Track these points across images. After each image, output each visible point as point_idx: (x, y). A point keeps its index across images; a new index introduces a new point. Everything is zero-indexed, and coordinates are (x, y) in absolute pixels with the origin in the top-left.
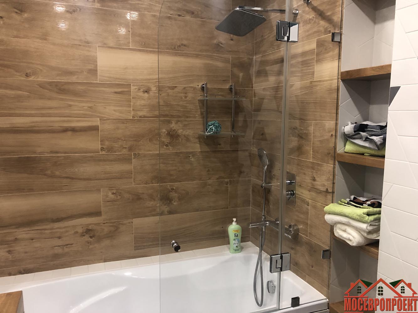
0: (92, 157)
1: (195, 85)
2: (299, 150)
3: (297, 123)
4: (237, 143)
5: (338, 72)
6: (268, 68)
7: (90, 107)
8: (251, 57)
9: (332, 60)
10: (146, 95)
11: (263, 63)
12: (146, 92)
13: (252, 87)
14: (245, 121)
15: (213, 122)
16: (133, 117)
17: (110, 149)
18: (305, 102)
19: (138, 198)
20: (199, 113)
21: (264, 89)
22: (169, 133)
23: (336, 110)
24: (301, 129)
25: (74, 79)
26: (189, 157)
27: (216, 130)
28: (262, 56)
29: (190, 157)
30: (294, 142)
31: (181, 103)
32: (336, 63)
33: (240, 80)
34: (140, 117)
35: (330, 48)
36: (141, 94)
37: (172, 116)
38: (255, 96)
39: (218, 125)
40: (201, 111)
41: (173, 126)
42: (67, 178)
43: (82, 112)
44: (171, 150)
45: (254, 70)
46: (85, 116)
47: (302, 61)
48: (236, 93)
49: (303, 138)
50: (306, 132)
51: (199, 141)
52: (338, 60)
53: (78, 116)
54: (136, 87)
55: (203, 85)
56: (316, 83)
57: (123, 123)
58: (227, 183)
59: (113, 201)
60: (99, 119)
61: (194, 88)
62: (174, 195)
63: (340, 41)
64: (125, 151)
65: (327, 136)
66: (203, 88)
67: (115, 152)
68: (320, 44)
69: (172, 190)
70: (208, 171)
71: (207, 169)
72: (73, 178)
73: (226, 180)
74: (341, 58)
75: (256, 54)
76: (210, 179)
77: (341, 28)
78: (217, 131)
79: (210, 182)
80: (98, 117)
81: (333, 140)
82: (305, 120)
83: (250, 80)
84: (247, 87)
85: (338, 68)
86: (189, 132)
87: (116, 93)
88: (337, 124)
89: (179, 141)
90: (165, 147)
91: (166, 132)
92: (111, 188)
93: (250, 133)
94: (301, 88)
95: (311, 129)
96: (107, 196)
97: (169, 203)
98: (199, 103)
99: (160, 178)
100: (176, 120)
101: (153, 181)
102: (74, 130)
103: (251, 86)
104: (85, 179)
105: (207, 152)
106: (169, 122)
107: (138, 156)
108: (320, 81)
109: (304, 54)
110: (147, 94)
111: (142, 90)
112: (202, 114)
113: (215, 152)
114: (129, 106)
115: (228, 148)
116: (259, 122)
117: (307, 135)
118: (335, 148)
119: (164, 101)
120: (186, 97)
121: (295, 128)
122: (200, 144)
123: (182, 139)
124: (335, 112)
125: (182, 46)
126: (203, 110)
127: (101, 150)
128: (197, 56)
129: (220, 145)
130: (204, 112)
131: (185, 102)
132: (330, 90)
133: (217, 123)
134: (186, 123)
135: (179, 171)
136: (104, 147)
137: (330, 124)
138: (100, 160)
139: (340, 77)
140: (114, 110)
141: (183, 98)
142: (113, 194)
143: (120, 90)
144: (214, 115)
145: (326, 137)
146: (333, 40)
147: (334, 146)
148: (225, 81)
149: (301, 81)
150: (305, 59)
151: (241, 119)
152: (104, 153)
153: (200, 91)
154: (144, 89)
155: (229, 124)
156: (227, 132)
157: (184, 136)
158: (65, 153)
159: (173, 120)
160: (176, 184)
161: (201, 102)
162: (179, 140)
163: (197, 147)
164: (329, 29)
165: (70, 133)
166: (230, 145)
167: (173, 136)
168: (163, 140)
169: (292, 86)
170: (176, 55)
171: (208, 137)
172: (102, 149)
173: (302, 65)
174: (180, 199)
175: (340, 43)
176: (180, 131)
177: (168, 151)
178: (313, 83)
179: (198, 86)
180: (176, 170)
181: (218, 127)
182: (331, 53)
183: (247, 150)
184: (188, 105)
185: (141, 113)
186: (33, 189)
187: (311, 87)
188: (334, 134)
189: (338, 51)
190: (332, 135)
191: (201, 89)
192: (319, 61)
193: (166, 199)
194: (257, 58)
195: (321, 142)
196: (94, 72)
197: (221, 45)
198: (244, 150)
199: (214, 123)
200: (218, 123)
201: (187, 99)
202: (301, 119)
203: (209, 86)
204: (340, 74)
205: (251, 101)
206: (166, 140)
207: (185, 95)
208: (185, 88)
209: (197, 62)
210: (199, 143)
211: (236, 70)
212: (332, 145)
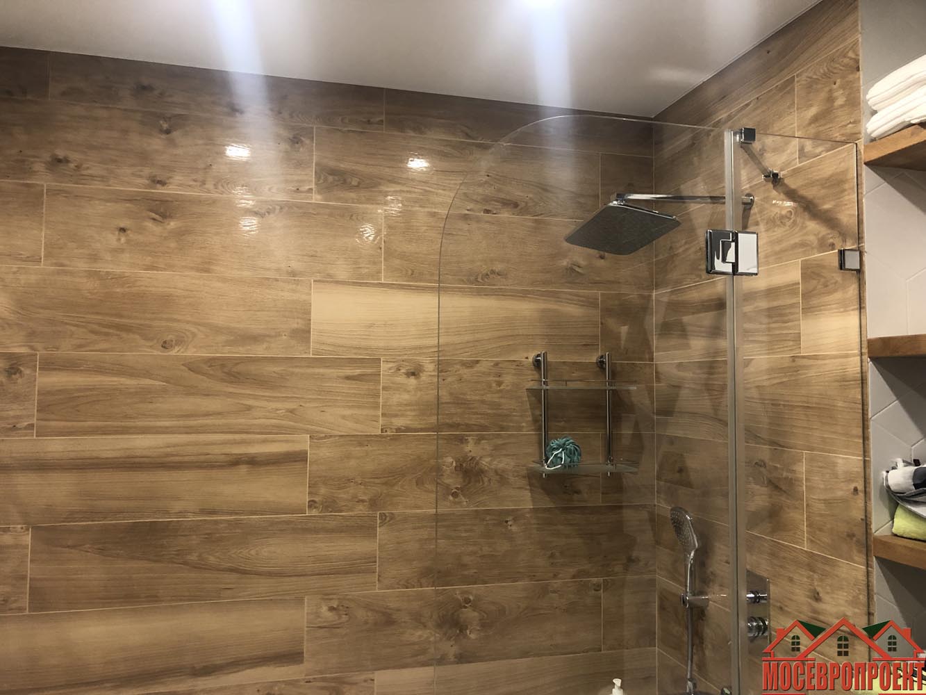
0: (288, 522)
1: (519, 356)
2: (774, 517)
3: (764, 452)
4: (620, 489)
5: (858, 340)
6: (686, 319)
7: (292, 411)
8: (646, 293)
9: (842, 310)
10: (412, 381)
11: (676, 307)
12: (413, 374)
13: (652, 359)
14: (637, 437)
15: (561, 441)
16: (382, 430)
17: (330, 505)
18: (782, 403)
19: (387, 620)
20: (530, 419)
21: (680, 366)
22: (461, 465)
23: (861, 430)
24: (776, 467)
25: (259, 351)
26: (507, 522)
27: (569, 460)
28: (671, 292)
29: (510, 523)
30: (759, 498)
31: (488, 397)
32: (853, 319)
33: (623, 342)
34: (398, 430)
35: (836, 283)
36: (401, 379)
37: (469, 427)
38: (658, 379)
39: (572, 448)
40: (533, 414)
41: (470, 448)
42: (232, 570)
43: (274, 421)
44: (465, 506)
45: (654, 320)
46: (280, 430)
47: (769, 309)
48: (614, 374)
49: (781, 489)
50: (790, 475)
51: (531, 485)
52: (857, 312)
53: (265, 430)
54: (391, 365)
55: (539, 356)
56: (805, 362)
57: (361, 444)
58: (597, 587)
59: (332, 627)
60: (309, 436)
61: (519, 364)
62: (469, 614)
63: (859, 268)
64: (361, 510)
65: (843, 490)
66: (537, 363)
67: (341, 511)
68: (810, 272)
69: (467, 604)
70: (552, 556)
71: (549, 553)
72: (244, 572)
73: (595, 580)
74: (864, 308)
75: (658, 286)
76: (555, 576)
77: (860, 238)
78: (570, 462)
79: (557, 583)
80: (307, 431)
81: (861, 503)
82: (783, 447)
83: (646, 344)
84: (640, 359)
85: (858, 330)
86: (504, 463)
87: (348, 378)
88: (867, 464)
89: (483, 483)
90: (451, 498)
91: (454, 464)
92: (326, 596)
93: (650, 466)
94: (771, 370)
95: (802, 469)
96: (318, 615)
97: (458, 635)
98: (528, 397)
99: (437, 573)
100: (477, 435)
101: (423, 581)
102: (253, 462)
103: (647, 356)
104: (270, 575)
105: (549, 510)
106: (462, 440)
107: (391, 519)
108: (815, 357)
109: (771, 292)
110: (416, 379)
111: (403, 371)
112: (536, 421)
113: (567, 510)
114: (376, 406)
115: (598, 500)
116: (672, 440)
117: (792, 483)
118: (866, 522)
119: (451, 394)
120: (499, 383)
121: (761, 464)
122: (531, 491)
123: (490, 480)
124: (861, 434)
125: (491, 276)
126: (538, 413)
127: (310, 506)
128: (524, 295)
129: (578, 492)
130: (541, 415)
131: (497, 395)
132: (843, 381)
133: (570, 443)
134: (500, 442)
135: (483, 556)
136: (316, 499)
137: (848, 461)
138: (306, 530)
139: (865, 350)
140: (344, 417)
141: (494, 385)
142: (331, 609)
143: (358, 372)
144: (562, 424)
145: (839, 494)
146: (842, 265)
147: (863, 517)
148: (588, 346)
149: (768, 354)
150: (775, 304)
151: (626, 431)
152: (314, 512)
153: (532, 370)
154: (409, 368)
155: (599, 444)
156: (594, 463)
157: (496, 472)
158: (231, 513)
159: (469, 436)
160: (477, 589)
161: (534, 393)
162: (483, 481)
163: (524, 500)
164: (831, 241)
165: (243, 469)
166: (603, 493)
167: (470, 472)
168: (447, 481)
169: (747, 363)
170: (479, 293)
171: (550, 476)
172: (312, 504)
173: (769, 316)
174: (484, 625)
175: (860, 272)
176: (485, 462)
177: (458, 509)
178: (796, 359)
179: (527, 358)
180: (475, 553)
181: (574, 453)
182: (838, 295)
183: (644, 506)
184: (503, 401)
185: (399, 422)
186: (156, 597)
187: (794, 368)
188: (861, 487)
189: (856, 292)
190: (856, 490)
191: (534, 365)
192: (809, 310)
193: (451, 623)
194: (660, 295)
195: (827, 502)
196: (303, 334)
197: (577, 269)
198: (636, 508)
199: (564, 444)
200: (572, 443)
201: (502, 387)
202: (772, 443)
203: (550, 358)
204: (865, 345)
205: (650, 390)
206: (453, 481)
207: (497, 379)
208: (497, 364)
209: (526, 308)
210: (528, 487)
211: (611, 323)
212: (858, 515)
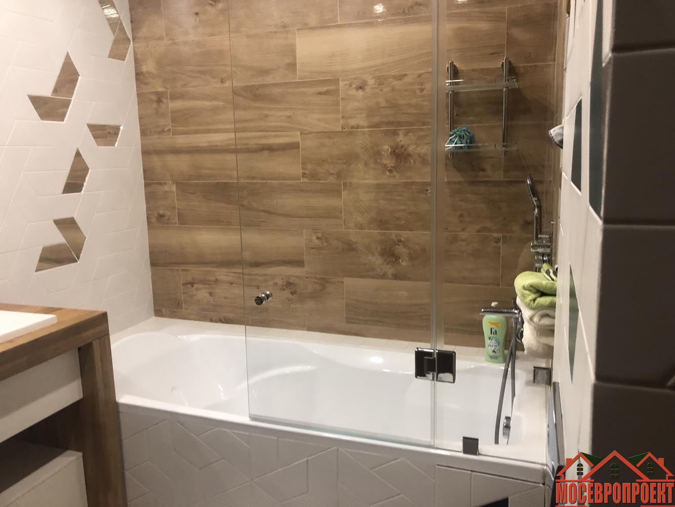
0: (291, 185)
4: (519, 168)
7: (289, 117)
10: (360, 93)
12: (361, 88)
14: (537, 126)
16: (342, 128)
17: (313, 176)
20: (445, 116)
22: (394, 151)
25: (269, 79)
26: (427, 190)
29: (429, 191)
31: (414, 101)
34: (352, 127)
36: (353, 92)
37: (399, 124)
39: (463, 134)
40: (448, 113)
41: (401, 139)
42: (264, 211)
43: (279, 124)
44: (398, 178)
46: (282, 129)
48: (517, 75)
53: (276, 129)
54: (346, 82)
57: (330, 138)
58: (497, 241)
59: (319, 248)
60: (299, 132)
62: (401, 250)
64: (332, 179)
67: (320, 180)
69: (400, 242)
70: (461, 216)
71: (459, 213)
72: (270, 213)
73: (495, 235)
76: (463, 230)
79: (464, 235)
80: (298, 129)
84: (543, 61)
86: (425, 149)
87: (320, 93)
89: (410, 163)
90: (388, 173)
91: (390, 150)
92: (315, 230)
96: (311, 241)
97: (394, 262)
99: (382, 223)
100: (406, 129)
101: (371, 226)
102: (271, 149)
104: (284, 215)
106: (395, 133)
107: (350, 186)
110: (362, 91)
111: (354, 86)
114: (337, 112)
115: (499, 176)
119: (387, 101)
120: (422, 90)
122: (446, 169)
123: (415, 162)
125: (415, 7)
127: (303, 176)
129: (484, 170)
131: (421, 99)
133: (462, 130)
134: (422, 133)
135: (411, 213)
136: (306, 172)
138: (302, 191)
140: (318, 120)
141: (418, 91)
142: (318, 238)
143: (325, 89)
148: (495, 54)
152: (306, 180)
154: (357, 83)
155: (501, 133)
157: (419, 155)
158: (263, 179)
159: (400, 130)
160: (405, 234)
162: (410, 161)
165: (266, 153)
166: (505, 171)
167: (400, 155)
168: (385, 162)
170: (406, 22)
172: (304, 175)
174: (411, 258)
176: (411, 149)
177: (392, 181)
180: (405, 210)
181: (464, 137)
184: (425, 103)
185: (353, 122)
193: (390, 255)
196: (292, 66)
201: (424, 93)
203: (462, 67)
206: (389, 162)
207: (420, 87)
208: (420, 76)
211: (517, 32)
